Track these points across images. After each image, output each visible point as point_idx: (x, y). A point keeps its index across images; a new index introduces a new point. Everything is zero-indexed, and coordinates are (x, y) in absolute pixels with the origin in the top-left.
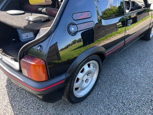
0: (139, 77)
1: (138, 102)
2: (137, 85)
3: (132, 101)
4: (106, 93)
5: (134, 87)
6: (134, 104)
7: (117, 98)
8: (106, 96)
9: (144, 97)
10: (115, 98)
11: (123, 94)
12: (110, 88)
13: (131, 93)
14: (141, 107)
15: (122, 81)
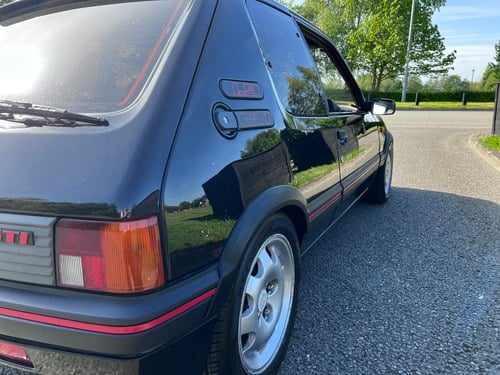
0: (403, 291)
1: (433, 358)
2: (408, 313)
3: (416, 361)
4: (330, 354)
5: (402, 320)
6: (426, 368)
7: (367, 362)
8: (333, 362)
9: (441, 341)
10: (363, 364)
11: (381, 345)
12: (334, 337)
13: (402, 337)
14: (448, 371)
15: (362, 312)
